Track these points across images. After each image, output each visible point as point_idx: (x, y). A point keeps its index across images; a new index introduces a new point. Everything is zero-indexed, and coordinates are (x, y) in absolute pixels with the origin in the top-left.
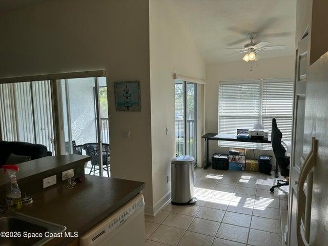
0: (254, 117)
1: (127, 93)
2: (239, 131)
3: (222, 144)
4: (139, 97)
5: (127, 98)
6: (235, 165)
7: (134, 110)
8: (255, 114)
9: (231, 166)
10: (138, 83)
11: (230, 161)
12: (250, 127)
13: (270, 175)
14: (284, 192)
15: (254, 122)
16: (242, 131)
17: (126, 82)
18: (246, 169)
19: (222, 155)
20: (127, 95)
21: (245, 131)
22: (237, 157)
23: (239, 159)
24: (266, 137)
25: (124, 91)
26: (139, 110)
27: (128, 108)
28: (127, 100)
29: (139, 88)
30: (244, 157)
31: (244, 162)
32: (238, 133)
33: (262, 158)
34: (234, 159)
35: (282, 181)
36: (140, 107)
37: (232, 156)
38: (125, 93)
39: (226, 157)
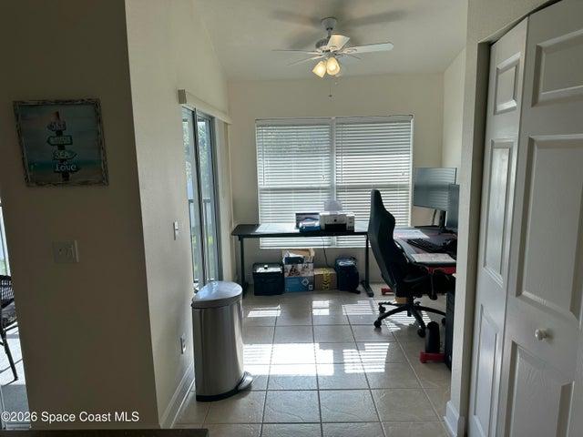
0: (323, 189)
1: (59, 133)
2: (300, 217)
3: (266, 243)
4: (100, 146)
5: (61, 147)
6: (297, 283)
7: (85, 183)
8: (324, 183)
9: (289, 284)
10: (95, 104)
11: (286, 275)
12: (319, 208)
13: (359, 292)
14: (398, 325)
15: (323, 197)
16: (304, 216)
17: (57, 102)
18: (317, 287)
19: (272, 264)
20: (61, 140)
21: (311, 216)
22: (300, 266)
23: (303, 269)
24: (351, 225)
25: (51, 127)
26: (103, 181)
27: (66, 176)
28: (61, 154)
29: (99, 121)
30: (311, 265)
31: (311, 274)
32: (298, 221)
33: (341, 264)
34: (294, 271)
35: (389, 304)
36: (106, 172)
37: (289, 267)
38: (54, 134)
39: (278, 270)
